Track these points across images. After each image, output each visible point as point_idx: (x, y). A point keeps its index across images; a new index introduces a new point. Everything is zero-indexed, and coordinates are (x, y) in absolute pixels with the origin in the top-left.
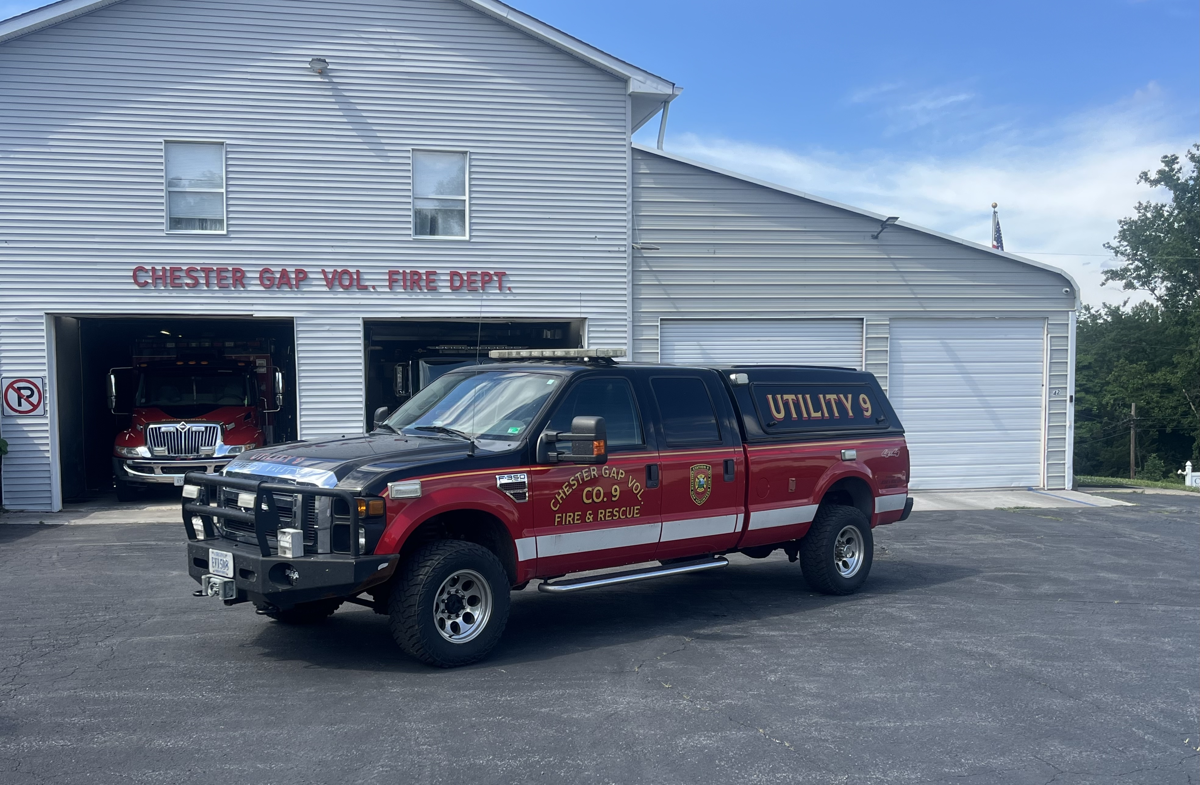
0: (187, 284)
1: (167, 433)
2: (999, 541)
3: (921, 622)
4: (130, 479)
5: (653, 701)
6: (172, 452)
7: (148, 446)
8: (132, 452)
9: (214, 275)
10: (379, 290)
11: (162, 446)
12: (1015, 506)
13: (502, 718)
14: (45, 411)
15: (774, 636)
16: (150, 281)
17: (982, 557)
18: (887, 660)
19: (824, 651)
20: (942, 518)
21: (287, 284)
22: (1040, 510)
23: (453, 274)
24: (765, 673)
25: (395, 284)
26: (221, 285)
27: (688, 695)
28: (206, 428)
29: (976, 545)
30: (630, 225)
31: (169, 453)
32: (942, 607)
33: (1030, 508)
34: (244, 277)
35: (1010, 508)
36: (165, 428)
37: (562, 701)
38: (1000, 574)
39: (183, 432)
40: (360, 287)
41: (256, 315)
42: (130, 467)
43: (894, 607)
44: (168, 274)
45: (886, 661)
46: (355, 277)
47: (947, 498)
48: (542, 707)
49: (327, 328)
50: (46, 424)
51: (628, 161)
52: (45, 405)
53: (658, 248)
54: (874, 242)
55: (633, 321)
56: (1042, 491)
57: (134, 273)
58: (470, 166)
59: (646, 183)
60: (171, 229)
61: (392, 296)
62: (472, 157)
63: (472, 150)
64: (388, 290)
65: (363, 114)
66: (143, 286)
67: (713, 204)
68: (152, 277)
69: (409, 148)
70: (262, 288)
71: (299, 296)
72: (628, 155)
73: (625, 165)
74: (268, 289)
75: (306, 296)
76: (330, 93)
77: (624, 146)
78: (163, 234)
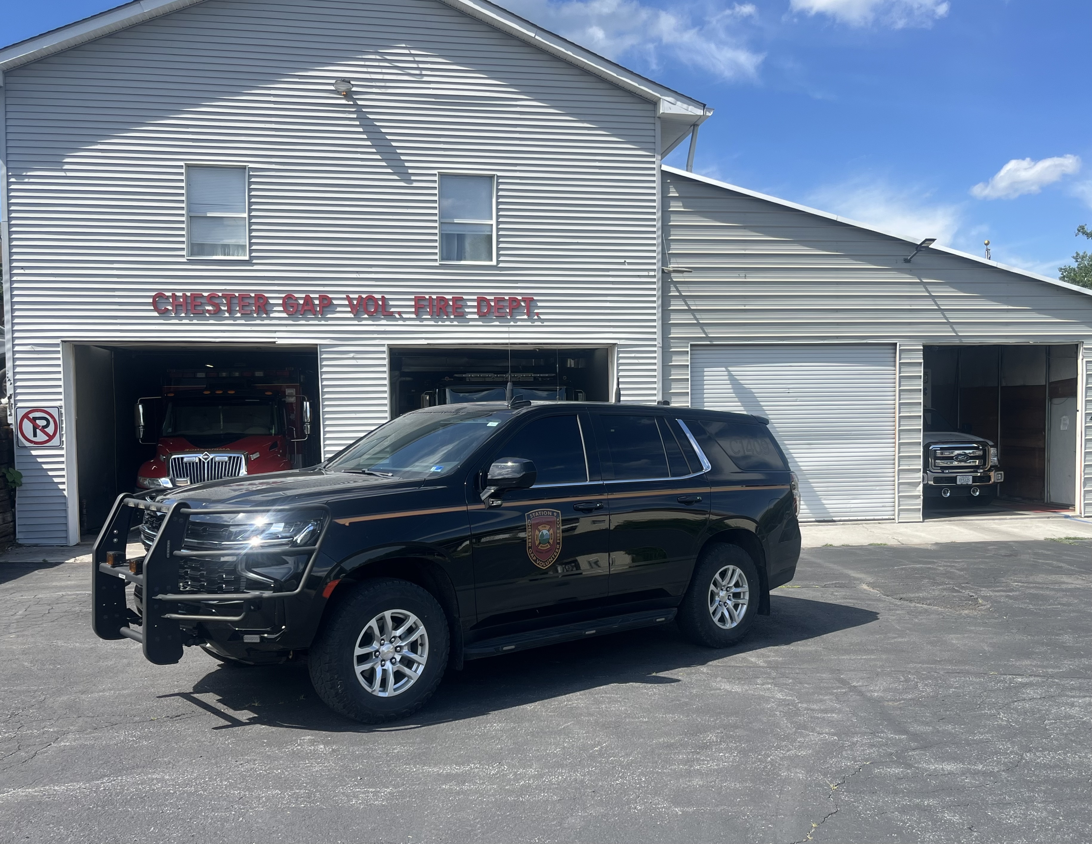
0: (208, 311)
1: (190, 464)
8: (155, 482)
11: (184, 477)
14: (62, 442)
16: (170, 308)
21: (310, 310)
23: (481, 300)
25: (420, 310)
26: (243, 312)
28: (230, 458)
30: (660, 248)
33: (1082, 539)
34: (266, 304)
35: (1061, 539)
36: (189, 458)
39: (206, 462)
40: (385, 313)
41: (279, 342)
44: (189, 301)
49: (351, 355)
50: (62, 456)
51: (657, 185)
52: (61, 436)
53: (691, 272)
54: (907, 266)
55: (663, 348)
56: (1080, 519)
57: (154, 300)
58: (498, 190)
59: (676, 206)
60: (192, 255)
61: (418, 323)
62: (500, 181)
63: (499, 174)
64: (414, 316)
65: (389, 137)
66: (164, 313)
67: (744, 228)
68: (172, 304)
69: (435, 172)
70: (285, 315)
71: (323, 322)
72: (657, 178)
73: (654, 188)
74: (291, 316)
75: (330, 322)
76: (355, 116)
77: (654, 169)
78: (184, 260)
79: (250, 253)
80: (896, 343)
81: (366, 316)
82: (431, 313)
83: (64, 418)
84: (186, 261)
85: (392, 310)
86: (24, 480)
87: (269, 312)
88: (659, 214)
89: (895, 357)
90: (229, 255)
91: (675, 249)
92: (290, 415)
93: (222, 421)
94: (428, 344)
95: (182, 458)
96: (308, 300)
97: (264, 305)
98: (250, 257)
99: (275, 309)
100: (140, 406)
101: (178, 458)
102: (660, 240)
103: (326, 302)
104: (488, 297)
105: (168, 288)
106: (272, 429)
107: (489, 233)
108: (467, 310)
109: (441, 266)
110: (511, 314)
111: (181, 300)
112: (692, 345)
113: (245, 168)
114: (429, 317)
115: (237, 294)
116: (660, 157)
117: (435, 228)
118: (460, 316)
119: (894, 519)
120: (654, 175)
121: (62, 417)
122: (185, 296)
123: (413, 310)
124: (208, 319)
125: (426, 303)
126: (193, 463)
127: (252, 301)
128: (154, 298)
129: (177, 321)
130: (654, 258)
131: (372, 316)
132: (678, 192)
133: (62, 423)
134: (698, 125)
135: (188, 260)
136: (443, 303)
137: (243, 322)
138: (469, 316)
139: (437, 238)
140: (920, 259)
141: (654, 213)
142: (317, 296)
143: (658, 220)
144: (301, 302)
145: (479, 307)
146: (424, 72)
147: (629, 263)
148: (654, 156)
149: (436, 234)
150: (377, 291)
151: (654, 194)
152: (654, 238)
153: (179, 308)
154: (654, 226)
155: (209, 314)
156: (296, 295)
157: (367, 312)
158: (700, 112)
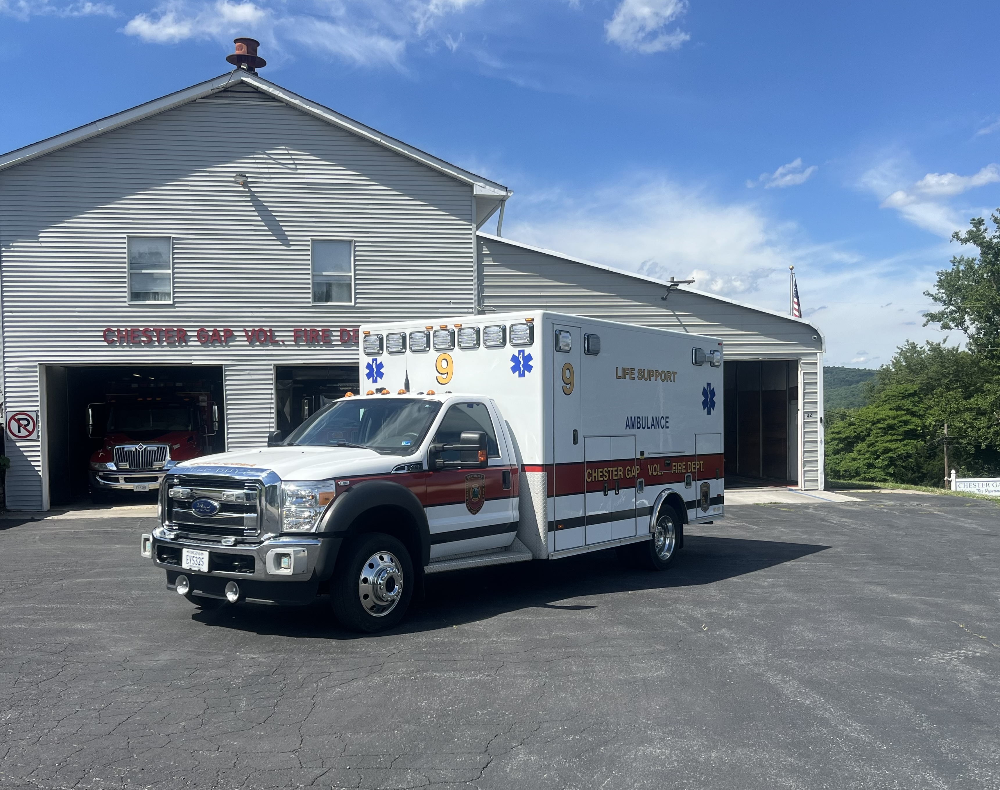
0: (143, 341)
1: (129, 452)
4: (101, 487)
6: (132, 466)
7: (114, 462)
8: (103, 466)
9: (163, 334)
10: (286, 343)
11: (125, 462)
14: (38, 437)
16: (116, 339)
21: (217, 340)
23: (343, 331)
25: (298, 339)
26: (168, 341)
28: (158, 448)
30: (476, 292)
31: (130, 467)
34: (185, 335)
36: (128, 448)
39: (141, 451)
40: (272, 341)
41: (195, 363)
42: (101, 477)
44: (129, 334)
46: (269, 334)
49: (247, 372)
50: (38, 446)
51: (474, 246)
52: (38, 432)
54: (664, 302)
56: (801, 492)
58: (355, 251)
59: (488, 261)
60: (132, 300)
61: (296, 348)
62: (357, 244)
63: (356, 239)
64: (293, 343)
65: (274, 214)
66: (111, 343)
67: (540, 276)
68: (117, 337)
69: (309, 238)
70: (199, 343)
71: (226, 348)
72: (474, 241)
73: (471, 248)
74: (203, 344)
75: (231, 348)
76: (249, 199)
77: (471, 234)
78: (126, 304)
79: (174, 299)
81: (258, 343)
82: (306, 341)
85: (277, 339)
86: (11, 464)
87: (187, 341)
88: (476, 267)
90: (158, 300)
91: (488, 292)
92: (202, 416)
93: (151, 421)
94: (303, 364)
95: (123, 448)
96: (216, 332)
97: (184, 337)
98: (174, 302)
99: (191, 339)
100: (90, 410)
101: (120, 448)
102: (476, 286)
103: (228, 334)
104: (348, 329)
105: (114, 325)
106: (189, 427)
107: (350, 282)
108: (332, 338)
109: (314, 307)
111: (124, 333)
113: (170, 238)
114: (305, 344)
115: (164, 329)
116: (475, 226)
117: (309, 279)
118: (328, 343)
120: (471, 239)
121: (38, 418)
122: (126, 330)
123: (293, 338)
124: (143, 347)
125: (302, 334)
126: (131, 452)
127: (175, 334)
128: (104, 332)
129: (121, 349)
130: (472, 299)
131: (262, 344)
132: (489, 250)
133: (39, 423)
134: (505, 201)
135: (129, 304)
136: (314, 333)
137: (168, 349)
138: (334, 343)
139: (310, 286)
140: (672, 297)
141: (472, 267)
142: (222, 329)
143: (475, 271)
144: (211, 334)
145: (341, 336)
146: (298, 167)
147: (453, 303)
148: (471, 225)
149: (309, 284)
150: (266, 325)
151: (471, 253)
152: (472, 285)
153: (122, 339)
154: (472, 276)
155: (144, 343)
156: (207, 329)
157: (259, 340)
158: (503, 193)
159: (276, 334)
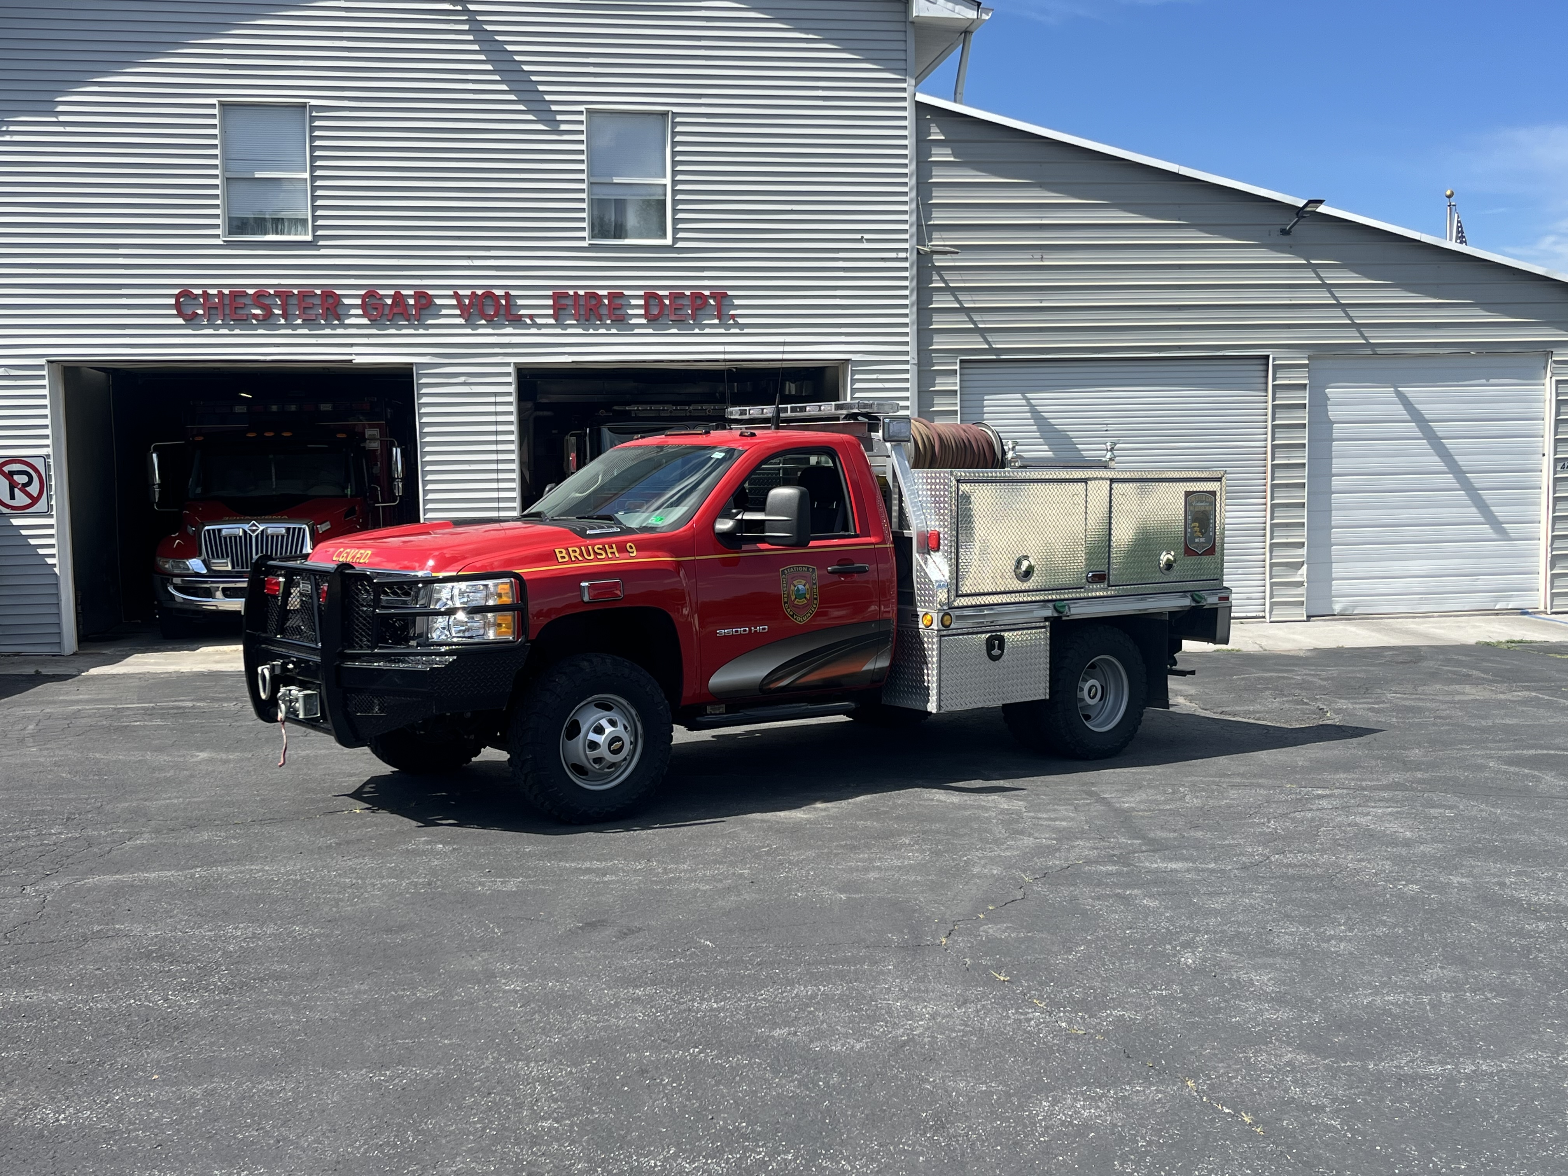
0: (255, 316)
1: (230, 538)
2: (1502, 697)
3: (1421, 843)
4: (178, 606)
5: (978, 1011)
6: (238, 565)
7: (202, 557)
8: (181, 565)
9: (294, 301)
10: (539, 321)
11: (223, 557)
12: (1507, 639)
13: (700, 1053)
14: (50, 507)
15: (1176, 871)
16: (200, 312)
17: (1483, 723)
18: (1385, 921)
19: (1269, 902)
20: (1400, 659)
21: (402, 314)
22: (1547, 644)
23: (650, 297)
24: (1174, 948)
25: (561, 312)
26: (305, 317)
27: (1041, 998)
28: (288, 529)
29: (1467, 702)
30: (914, 218)
31: (233, 567)
32: (1448, 813)
33: (1531, 642)
34: (338, 304)
35: (1500, 643)
36: (229, 529)
37: (810, 1012)
38: (1525, 752)
39: (254, 535)
40: (511, 317)
41: (358, 360)
42: (177, 588)
43: (1368, 814)
44: (227, 301)
45: (1384, 923)
46: (503, 302)
47: (1398, 626)
48: (775, 1025)
49: (462, 379)
50: (51, 526)
51: (910, 123)
52: (49, 497)
53: (957, 253)
54: (1285, 239)
55: (919, 365)
56: (1543, 616)
57: (177, 301)
58: (674, 134)
59: (940, 154)
60: (231, 233)
61: (559, 331)
62: (678, 120)
63: (676, 109)
64: (552, 321)
65: (517, 58)
66: (191, 320)
67: (1040, 185)
68: (203, 306)
69: (582, 108)
70: (365, 321)
71: (421, 331)
72: (910, 113)
73: (905, 127)
74: (374, 322)
75: (431, 331)
76: (466, 27)
77: (904, 99)
78: (219, 242)
79: (314, 231)
80: (1268, 356)
81: (483, 322)
82: (578, 317)
83: (52, 473)
84: (222, 243)
85: (522, 312)
87: (342, 317)
88: (913, 167)
89: (1267, 377)
90: (282, 233)
91: (939, 218)
92: (372, 468)
93: (274, 477)
94: (573, 362)
95: (220, 530)
96: (398, 298)
97: (335, 307)
98: (314, 236)
99: (351, 312)
100: (154, 455)
101: (214, 530)
102: (914, 206)
103: (424, 301)
104: (661, 293)
105: (196, 283)
106: (347, 488)
107: (663, 198)
108: (630, 312)
109: (592, 248)
110: (694, 316)
111: (217, 300)
112: (962, 361)
113: (306, 106)
114: (575, 322)
115: (296, 291)
116: (913, 82)
117: (583, 191)
118: (620, 320)
119: (1264, 617)
120: (905, 108)
121: (50, 471)
122: (221, 294)
123: (551, 312)
124: (255, 327)
125: (570, 302)
126: (235, 538)
127: (317, 301)
128: (177, 297)
129: (211, 331)
130: (905, 231)
131: (491, 322)
132: (942, 132)
133: (50, 480)
134: (971, 33)
135: (224, 241)
136: (593, 302)
137: (306, 331)
138: (634, 321)
139: (584, 205)
140: (1302, 229)
141: (905, 166)
142: (411, 292)
143: (912, 175)
144: (389, 301)
145: (646, 307)
147: (868, 240)
148: (904, 81)
149: (583, 200)
150: (498, 285)
151: (905, 137)
152: (905, 203)
153: (213, 312)
154: (905, 184)
155: (256, 320)
156: (381, 292)
157: (483, 316)
158: (972, 14)
159: (520, 302)
